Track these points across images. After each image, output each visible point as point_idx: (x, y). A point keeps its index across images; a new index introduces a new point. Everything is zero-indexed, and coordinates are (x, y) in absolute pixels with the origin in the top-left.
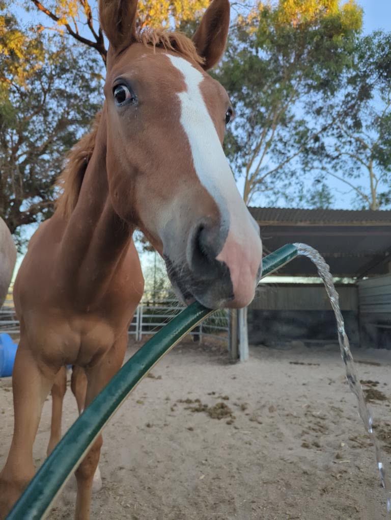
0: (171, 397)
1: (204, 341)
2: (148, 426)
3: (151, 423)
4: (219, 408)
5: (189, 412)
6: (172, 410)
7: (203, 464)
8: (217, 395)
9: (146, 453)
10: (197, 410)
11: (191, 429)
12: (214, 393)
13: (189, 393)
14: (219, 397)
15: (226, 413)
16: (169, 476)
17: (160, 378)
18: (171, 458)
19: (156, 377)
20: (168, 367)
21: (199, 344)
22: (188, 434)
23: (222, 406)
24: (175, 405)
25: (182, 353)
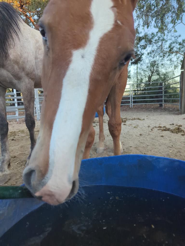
0: (150, 126)
1: (165, 107)
2: (141, 135)
3: (142, 134)
4: (177, 129)
5: (160, 131)
6: (152, 130)
7: (170, 147)
8: (175, 125)
9: (141, 143)
10: (165, 130)
11: (162, 136)
12: (173, 124)
13: (159, 124)
14: (176, 126)
15: (181, 131)
16: (154, 150)
17: (144, 119)
18: (154, 145)
19: (142, 119)
20: (147, 116)
21: (163, 108)
22: (161, 138)
23: (179, 129)
24: (153, 128)
25: (154, 112)
